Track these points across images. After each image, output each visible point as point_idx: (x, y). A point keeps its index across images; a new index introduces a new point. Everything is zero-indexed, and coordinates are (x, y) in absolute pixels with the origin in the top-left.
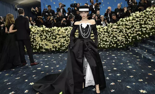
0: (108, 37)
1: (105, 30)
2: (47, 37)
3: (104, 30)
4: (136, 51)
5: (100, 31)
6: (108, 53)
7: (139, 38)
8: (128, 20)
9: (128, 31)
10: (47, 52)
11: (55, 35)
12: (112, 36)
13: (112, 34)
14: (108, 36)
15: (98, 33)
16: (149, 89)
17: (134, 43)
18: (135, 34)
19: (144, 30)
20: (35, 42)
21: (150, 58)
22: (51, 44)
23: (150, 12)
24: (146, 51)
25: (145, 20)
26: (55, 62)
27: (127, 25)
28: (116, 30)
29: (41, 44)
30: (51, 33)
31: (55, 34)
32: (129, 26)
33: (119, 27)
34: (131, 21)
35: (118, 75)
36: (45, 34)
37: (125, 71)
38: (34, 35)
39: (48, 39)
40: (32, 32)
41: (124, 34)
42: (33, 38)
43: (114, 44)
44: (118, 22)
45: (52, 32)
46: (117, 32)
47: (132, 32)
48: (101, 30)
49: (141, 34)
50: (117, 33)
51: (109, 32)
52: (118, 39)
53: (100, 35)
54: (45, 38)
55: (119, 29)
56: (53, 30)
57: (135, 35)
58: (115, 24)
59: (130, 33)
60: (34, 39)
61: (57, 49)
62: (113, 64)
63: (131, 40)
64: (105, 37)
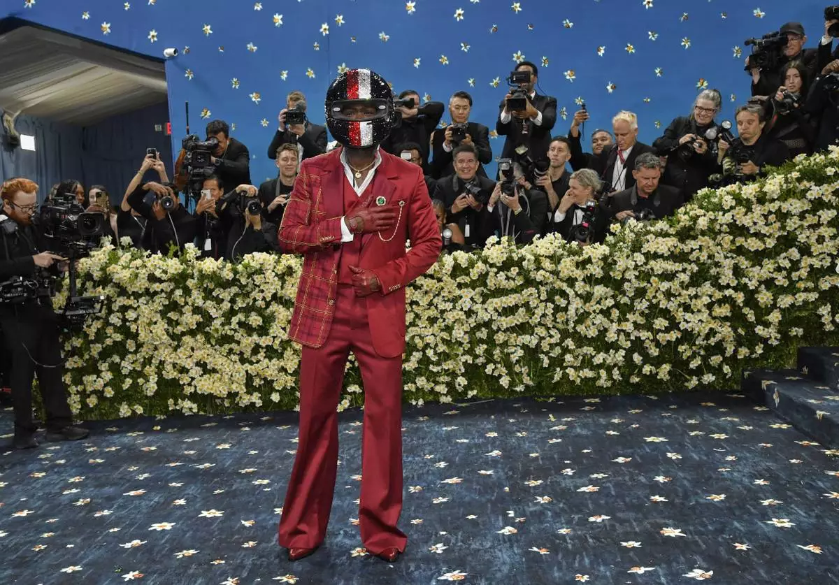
0: (615, 313)
1: (596, 270)
2: (209, 319)
3: (584, 268)
4: (820, 413)
5: (555, 273)
6: (615, 427)
7: (833, 322)
8: (748, 200)
9: (755, 275)
10: (209, 420)
11: (260, 303)
12: (642, 305)
13: (641, 293)
14: (617, 305)
15: (548, 287)
17: (803, 358)
18: (806, 290)
20: (136, 352)
22: (238, 365)
26: (266, 482)
27: (748, 229)
28: (670, 266)
29: (174, 365)
30: (236, 295)
31: (259, 296)
32: (758, 235)
33: (692, 244)
34: (773, 207)
35: (697, 574)
36: (197, 298)
37: (744, 547)
38: (124, 309)
39: (217, 330)
40: (118, 285)
41: (729, 292)
42: (119, 323)
43: (657, 362)
44: (682, 210)
45: (242, 287)
46: (676, 282)
47: (781, 280)
48: (567, 266)
50: (675, 286)
51: (624, 280)
52: (683, 326)
53: (563, 303)
54: (198, 324)
55: (690, 262)
56: (250, 276)
57: (806, 302)
58: (661, 225)
59: (769, 283)
60: (124, 329)
61: (275, 397)
62: (656, 503)
63: (779, 332)
64: (591, 317)
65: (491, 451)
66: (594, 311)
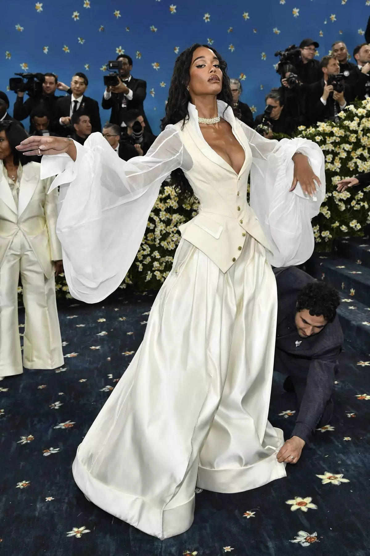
1: (173, 203)
3: (165, 202)
7: (320, 236)
16: (360, 464)
19: (341, 200)
21: (365, 323)
23: (364, 120)
24: (352, 291)
25: (344, 155)
49: (328, 216)
64: (171, 236)
65: (101, 332)
66: (173, 232)
